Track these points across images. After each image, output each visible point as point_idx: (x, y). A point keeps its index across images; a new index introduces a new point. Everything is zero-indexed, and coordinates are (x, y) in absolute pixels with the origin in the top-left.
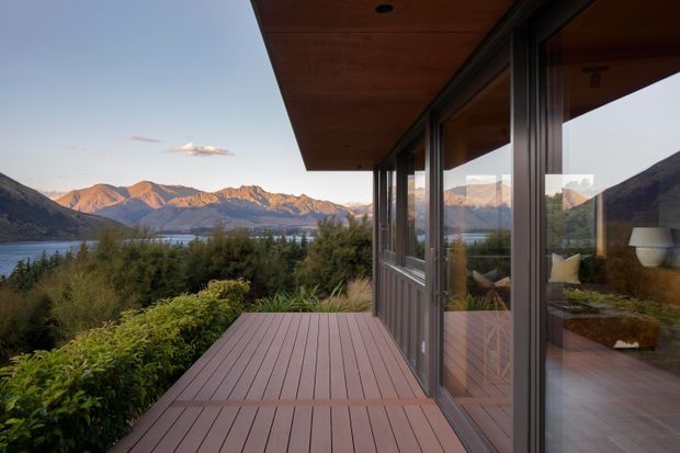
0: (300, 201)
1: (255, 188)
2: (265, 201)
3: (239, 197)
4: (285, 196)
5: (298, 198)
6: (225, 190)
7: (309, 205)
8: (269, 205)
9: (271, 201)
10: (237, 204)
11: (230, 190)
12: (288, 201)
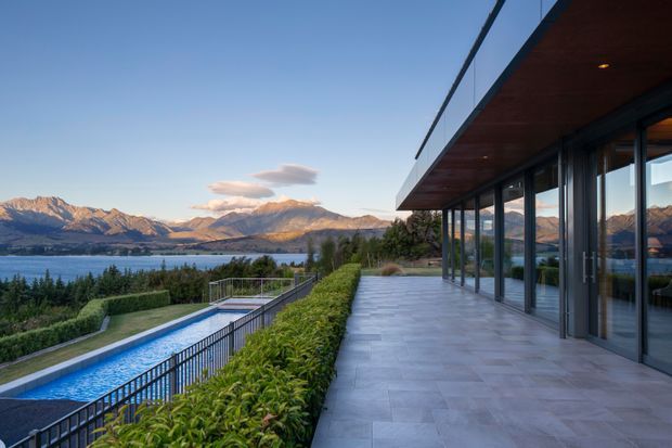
0: (110, 216)
1: (55, 200)
2: (67, 216)
3: (34, 210)
4: (93, 211)
5: (109, 213)
6: (16, 201)
7: (121, 220)
8: (73, 219)
9: (75, 215)
10: (31, 217)
11: (22, 201)
12: (96, 215)
